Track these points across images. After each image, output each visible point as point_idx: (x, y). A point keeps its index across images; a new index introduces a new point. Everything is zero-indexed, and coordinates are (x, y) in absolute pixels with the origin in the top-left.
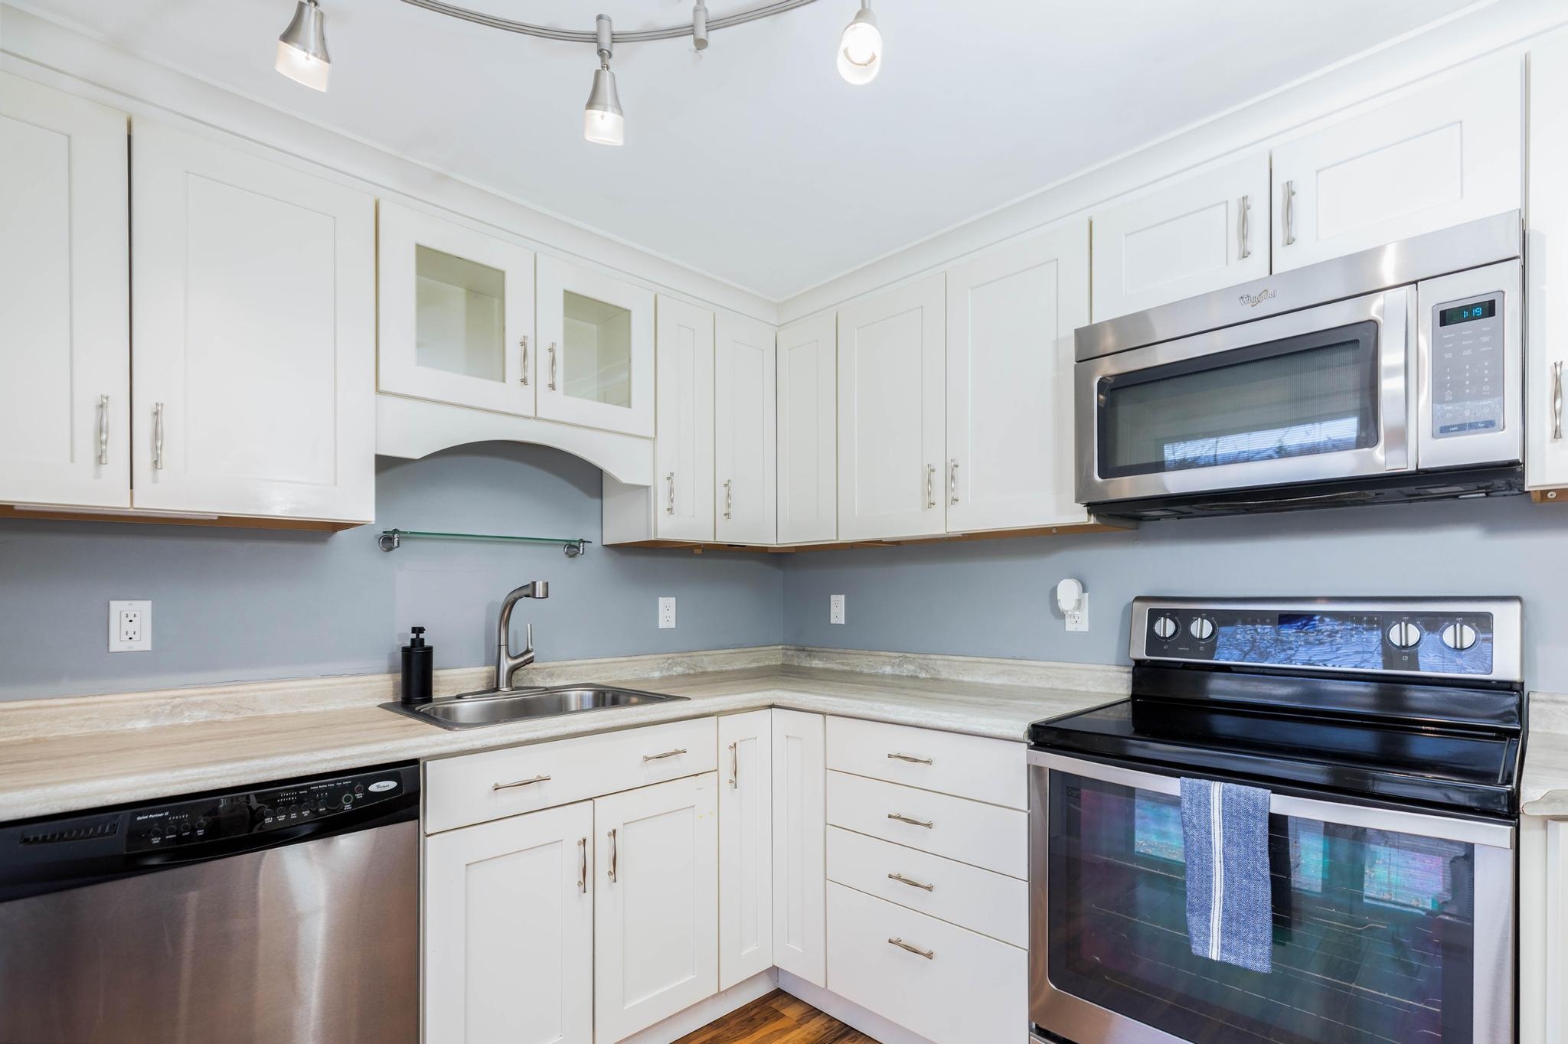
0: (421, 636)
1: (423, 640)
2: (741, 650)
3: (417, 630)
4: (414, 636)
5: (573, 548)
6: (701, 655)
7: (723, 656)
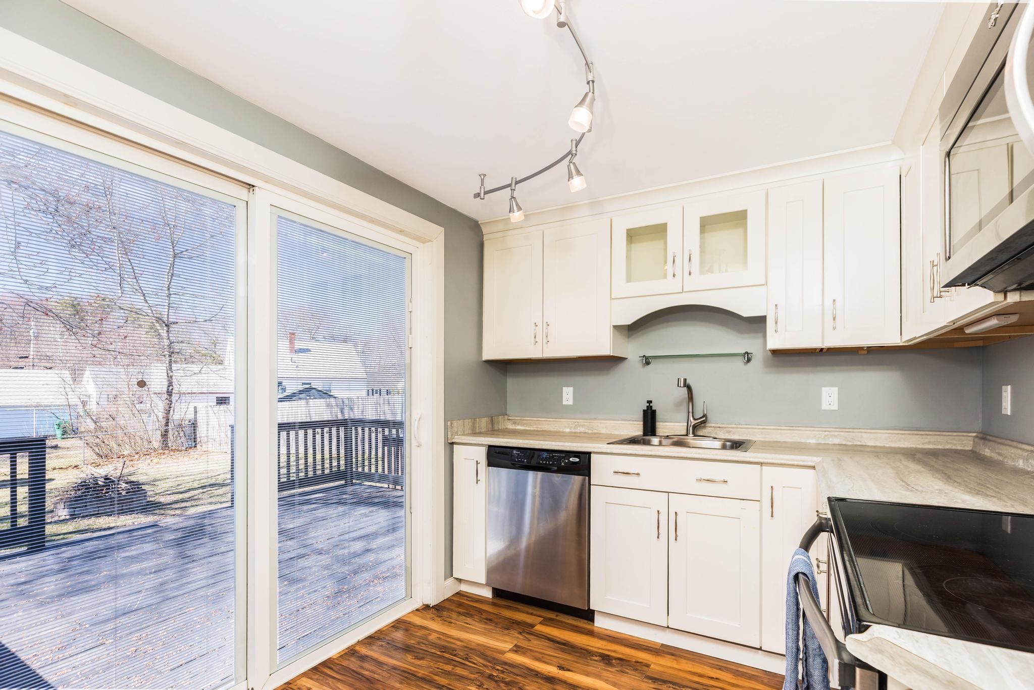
0: (651, 405)
1: (652, 407)
2: (916, 432)
3: (650, 402)
4: (648, 404)
5: (748, 357)
6: (861, 432)
7: (887, 435)
